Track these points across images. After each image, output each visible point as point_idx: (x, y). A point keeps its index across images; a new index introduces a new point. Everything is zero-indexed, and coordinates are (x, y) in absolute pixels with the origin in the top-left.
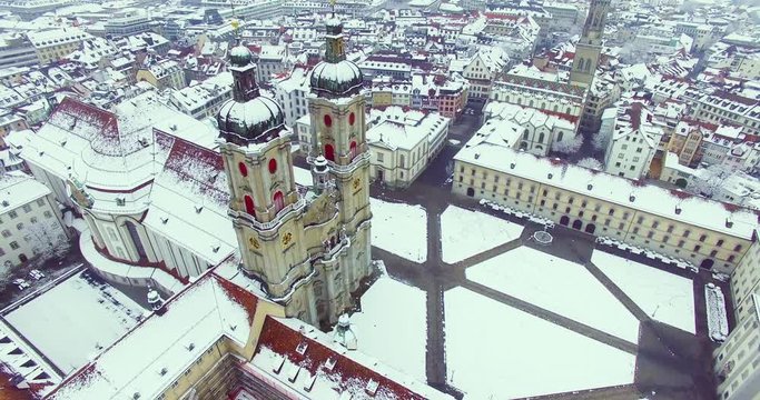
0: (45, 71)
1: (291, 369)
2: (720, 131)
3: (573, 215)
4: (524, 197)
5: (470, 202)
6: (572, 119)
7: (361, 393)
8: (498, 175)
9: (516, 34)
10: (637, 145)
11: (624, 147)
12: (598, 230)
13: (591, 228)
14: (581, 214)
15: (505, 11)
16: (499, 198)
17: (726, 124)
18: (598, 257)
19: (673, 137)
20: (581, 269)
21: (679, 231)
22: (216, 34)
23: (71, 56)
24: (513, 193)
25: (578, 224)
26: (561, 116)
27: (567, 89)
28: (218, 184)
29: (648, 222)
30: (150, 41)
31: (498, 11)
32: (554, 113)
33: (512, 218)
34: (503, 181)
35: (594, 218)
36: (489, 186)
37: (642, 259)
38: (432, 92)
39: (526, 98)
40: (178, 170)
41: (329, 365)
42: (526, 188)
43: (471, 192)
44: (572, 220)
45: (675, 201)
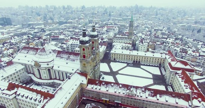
2: (157, 43)
4: (126, 58)
5: (115, 61)
6: (130, 44)
7: (111, 87)
8: (120, 54)
9: (114, 30)
10: (144, 47)
11: (142, 47)
12: (141, 62)
13: (139, 62)
14: (137, 59)
15: (110, 26)
16: (121, 59)
17: (157, 42)
18: (142, 66)
19: (149, 46)
20: (139, 69)
21: (154, 59)
22: (45, 34)
24: (123, 58)
25: (137, 62)
26: (128, 44)
27: (128, 38)
28: (70, 58)
29: (149, 58)
30: (29, 37)
31: (108, 26)
32: (127, 43)
33: (124, 63)
34: (121, 56)
35: (140, 60)
36: (118, 57)
37: (149, 66)
38: (101, 42)
39: (121, 41)
40: (60, 57)
41: (103, 83)
42: (126, 56)
43: (115, 59)
44: (135, 61)
45: (153, 54)
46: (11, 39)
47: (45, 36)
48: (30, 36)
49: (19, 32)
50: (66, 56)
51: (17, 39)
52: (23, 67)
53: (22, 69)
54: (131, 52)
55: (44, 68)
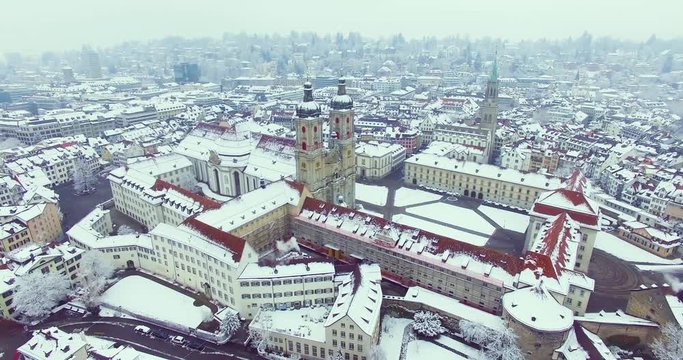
0: (168, 121)
1: (316, 216)
2: (568, 153)
3: (470, 190)
4: (444, 181)
5: (414, 185)
6: (482, 149)
7: (348, 219)
8: (428, 168)
9: (460, 109)
10: (515, 158)
11: (508, 160)
12: (485, 196)
13: (481, 196)
14: (474, 188)
15: (456, 98)
16: (430, 183)
17: (572, 149)
18: (482, 208)
19: (544, 159)
20: (472, 212)
21: (524, 191)
22: (263, 107)
23: (179, 116)
24: (437, 179)
25: (473, 194)
26: (475, 147)
27: (477, 132)
28: (284, 151)
29: (509, 188)
30: (223, 109)
31: (452, 97)
32: (471, 146)
33: (437, 193)
34: (431, 172)
35: (481, 189)
36: (424, 177)
37: (508, 209)
38: (398, 136)
39: (454, 138)
40: (264, 148)
41: (334, 210)
42: (444, 175)
43: (415, 181)
44: (470, 192)
46: (186, 111)
47: (262, 109)
48: (226, 107)
49: (207, 98)
50: (274, 147)
51: (198, 111)
52: (190, 163)
53: (187, 168)
54: (460, 164)
55: (227, 169)
